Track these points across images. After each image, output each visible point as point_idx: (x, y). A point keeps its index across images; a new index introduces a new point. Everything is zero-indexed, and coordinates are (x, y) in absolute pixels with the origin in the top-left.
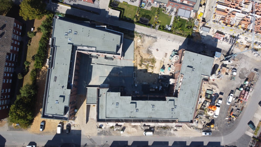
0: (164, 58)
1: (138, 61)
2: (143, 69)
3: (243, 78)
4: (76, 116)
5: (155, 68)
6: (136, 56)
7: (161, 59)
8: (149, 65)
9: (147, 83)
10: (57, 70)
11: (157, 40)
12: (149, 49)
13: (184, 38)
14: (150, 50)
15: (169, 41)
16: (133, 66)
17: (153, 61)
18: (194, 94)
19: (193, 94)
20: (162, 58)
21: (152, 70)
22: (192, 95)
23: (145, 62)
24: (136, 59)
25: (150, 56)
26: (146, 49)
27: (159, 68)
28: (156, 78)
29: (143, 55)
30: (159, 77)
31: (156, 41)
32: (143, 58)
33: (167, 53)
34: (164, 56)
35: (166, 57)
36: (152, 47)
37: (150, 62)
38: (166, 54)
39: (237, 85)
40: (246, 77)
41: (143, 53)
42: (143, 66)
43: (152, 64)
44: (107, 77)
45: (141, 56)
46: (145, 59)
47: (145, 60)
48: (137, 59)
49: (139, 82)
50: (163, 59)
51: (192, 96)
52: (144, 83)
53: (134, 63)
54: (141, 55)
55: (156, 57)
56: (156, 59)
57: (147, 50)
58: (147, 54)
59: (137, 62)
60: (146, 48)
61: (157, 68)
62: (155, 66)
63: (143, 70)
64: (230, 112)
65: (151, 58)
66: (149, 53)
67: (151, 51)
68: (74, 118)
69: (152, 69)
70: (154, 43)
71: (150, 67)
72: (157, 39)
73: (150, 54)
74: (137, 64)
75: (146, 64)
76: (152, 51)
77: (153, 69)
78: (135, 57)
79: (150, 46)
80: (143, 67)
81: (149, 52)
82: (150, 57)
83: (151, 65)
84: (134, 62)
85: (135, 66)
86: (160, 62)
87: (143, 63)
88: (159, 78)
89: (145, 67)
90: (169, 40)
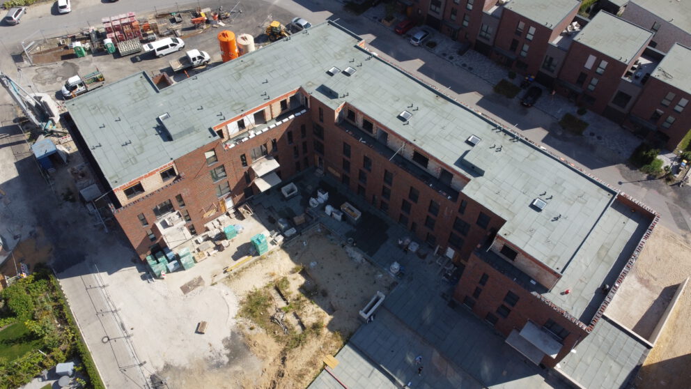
0: (207, 280)
1: (313, 351)
2: (320, 309)
3: (73, 65)
5: (273, 275)
6: (301, 376)
7: (222, 289)
8: (282, 304)
9: (349, 249)
11: (161, 366)
12: (226, 359)
13: (67, 285)
14: (228, 351)
15: (126, 326)
16: (348, 350)
17: (254, 306)
18: (242, 66)
19: (246, 67)
20: (215, 288)
21: (290, 277)
22: (252, 66)
23: (288, 328)
24: (312, 364)
25: (247, 331)
26: (238, 368)
27: (259, 265)
28: (302, 241)
29: (271, 359)
30: (288, 233)
31: (168, 367)
32: (283, 346)
33: (182, 288)
34: (199, 288)
35: (200, 279)
36: (208, 354)
37: (272, 311)
38: (185, 289)
39: (107, 62)
40: (60, 63)
41: (267, 366)
42: (309, 320)
43: (271, 299)
45: (284, 359)
46: (278, 339)
47: (281, 334)
48: (308, 359)
49: (375, 273)
50: (216, 279)
51: (253, 63)
52: (358, 256)
53: (330, 357)
54: (279, 362)
55: (235, 308)
56: (241, 303)
57: (236, 363)
58: (253, 349)
59: (319, 352)
60: (236, 372)
61: (267, 271)
62: (267, 281)
63: (320, 305)
64: (197, 30)
65: (253, 325)
66: (245, 344)
67: (227, 347)
69: (288, 283)
70: (184, 369)
71: (289, 294)
72: (153, 371)
73: (241, 337)
74: (325, 345)
75: (290, 317)
76: (225, 340)
77: (285, 279)
78: (308, 378)
79: (212, 367)
80: (313, 313)
81: (238, 348)
82: (251, 329)
83: (277, 297)
84: (329, 359)
85: (342, 343)
86: (237, 283)
87: (298, 329)
88: (292, 231)
89: (305, 309)
90: (119, 328)
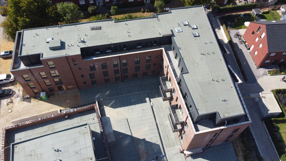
4: (32, 100)
10: (114, 26)
44: (131, 137)
68: (28, 98)
